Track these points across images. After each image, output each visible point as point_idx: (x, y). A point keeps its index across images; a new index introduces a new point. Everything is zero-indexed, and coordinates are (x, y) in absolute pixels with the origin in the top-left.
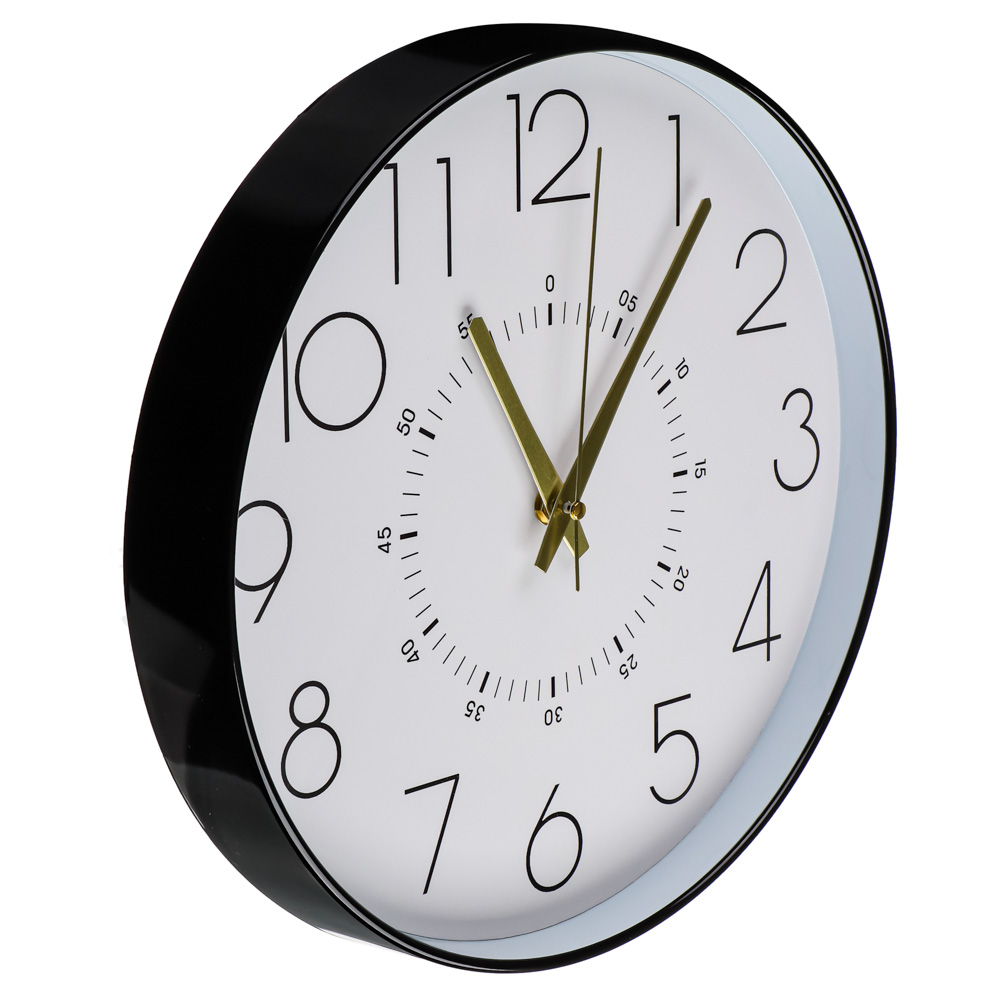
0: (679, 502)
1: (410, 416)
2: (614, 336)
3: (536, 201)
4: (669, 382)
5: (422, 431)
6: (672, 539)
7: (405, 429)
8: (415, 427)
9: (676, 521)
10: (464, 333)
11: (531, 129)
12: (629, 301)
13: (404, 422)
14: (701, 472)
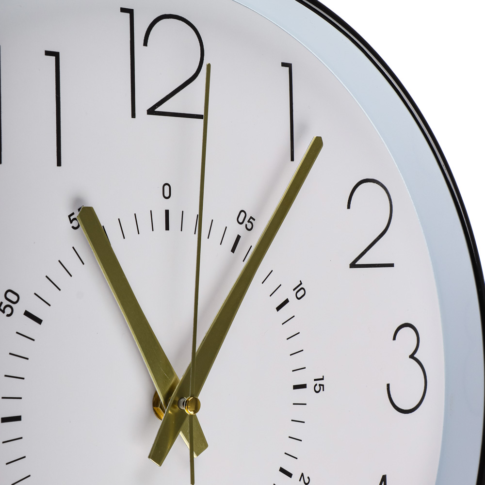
0: (299, 413)
1: (14, 298)
2: (233, 250)
3: (152, 111)
4: (287, 301)
5: (27, 314)
6: (293, 448)
7: (8, 311)
8: (19, 309)
9: (297, 430)
10: (75, 224)
11: (145, 44)
12: (246, 220)
13: (6, 303)
14: (319, 388)
